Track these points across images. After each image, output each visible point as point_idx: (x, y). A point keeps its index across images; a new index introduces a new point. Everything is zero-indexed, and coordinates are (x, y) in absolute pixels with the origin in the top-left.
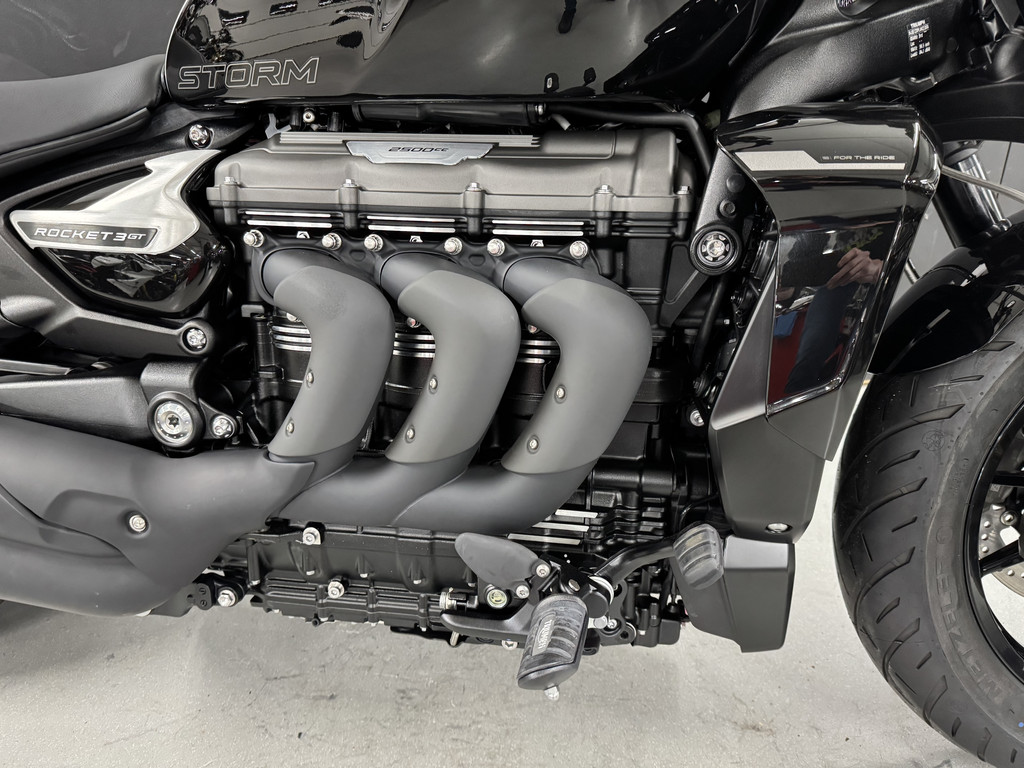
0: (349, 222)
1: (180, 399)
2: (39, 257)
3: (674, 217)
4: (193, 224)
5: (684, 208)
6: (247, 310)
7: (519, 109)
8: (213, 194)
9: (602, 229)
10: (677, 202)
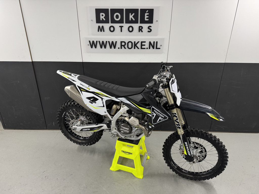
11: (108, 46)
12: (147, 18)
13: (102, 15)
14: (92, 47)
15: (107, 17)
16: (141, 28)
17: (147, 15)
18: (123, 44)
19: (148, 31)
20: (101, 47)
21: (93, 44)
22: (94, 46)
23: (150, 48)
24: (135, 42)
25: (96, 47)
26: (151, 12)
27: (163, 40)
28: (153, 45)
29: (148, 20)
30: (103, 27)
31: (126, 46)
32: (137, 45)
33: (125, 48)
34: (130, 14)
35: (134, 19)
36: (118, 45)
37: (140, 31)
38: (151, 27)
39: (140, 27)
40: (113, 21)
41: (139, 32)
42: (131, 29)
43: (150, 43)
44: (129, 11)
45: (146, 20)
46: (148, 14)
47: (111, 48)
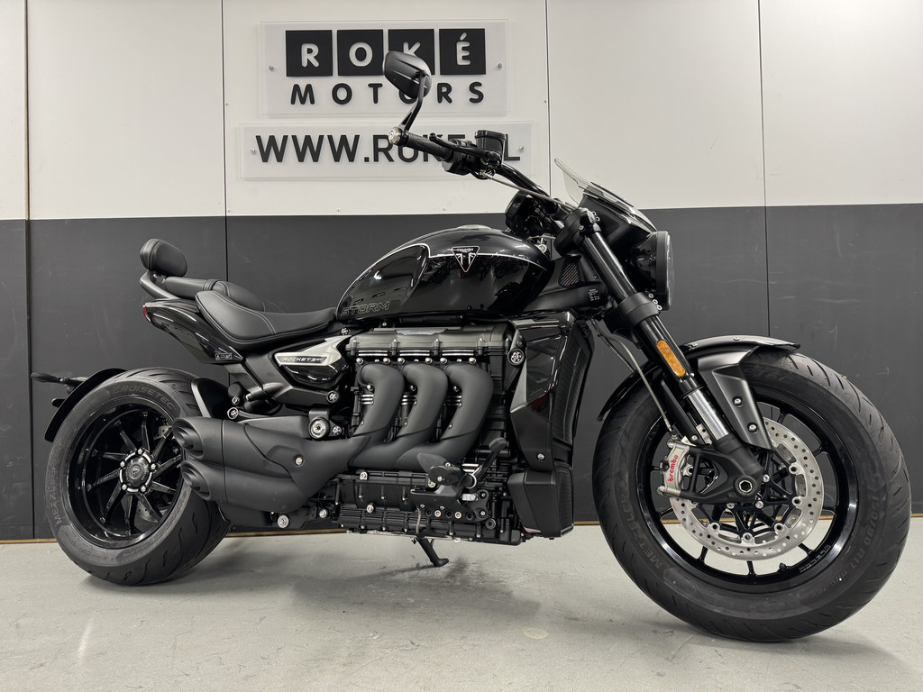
0: (393, 353)
1: (323, 419)
2: (282, 369)
3: (504, 347)
4: (339, 356)
5: (507, 345)
6: (352, 389)
7: (454, 317)
8: (348, 346)
9: (480, 352)
10: (504, 343)
11: (326, 151)
12: (464, 58)
13: (310, 51)
14: (265, 158)
15: (324, 57)
16: (444, 90)
17: (464, 49)
18: (383, 144)
19: (472, 100)
20: (301, 158)
21: (270, 149)
22: (272, 155)
25: (280, 158)
26: (476, 38)
27: (526, 128)
29: (467, 63)
30: (309, 88)
31: (394, 152)
33: (391, 160)
34: (406, 46)
36: (365, 149)
37: (444, 99)
38: (479, 84)
39: (440, 86)
40: (347, 69)
41: (440, 101)
44: (401, 37)
45: (460, 62)
46: (467, 45)
47: (337, 158)
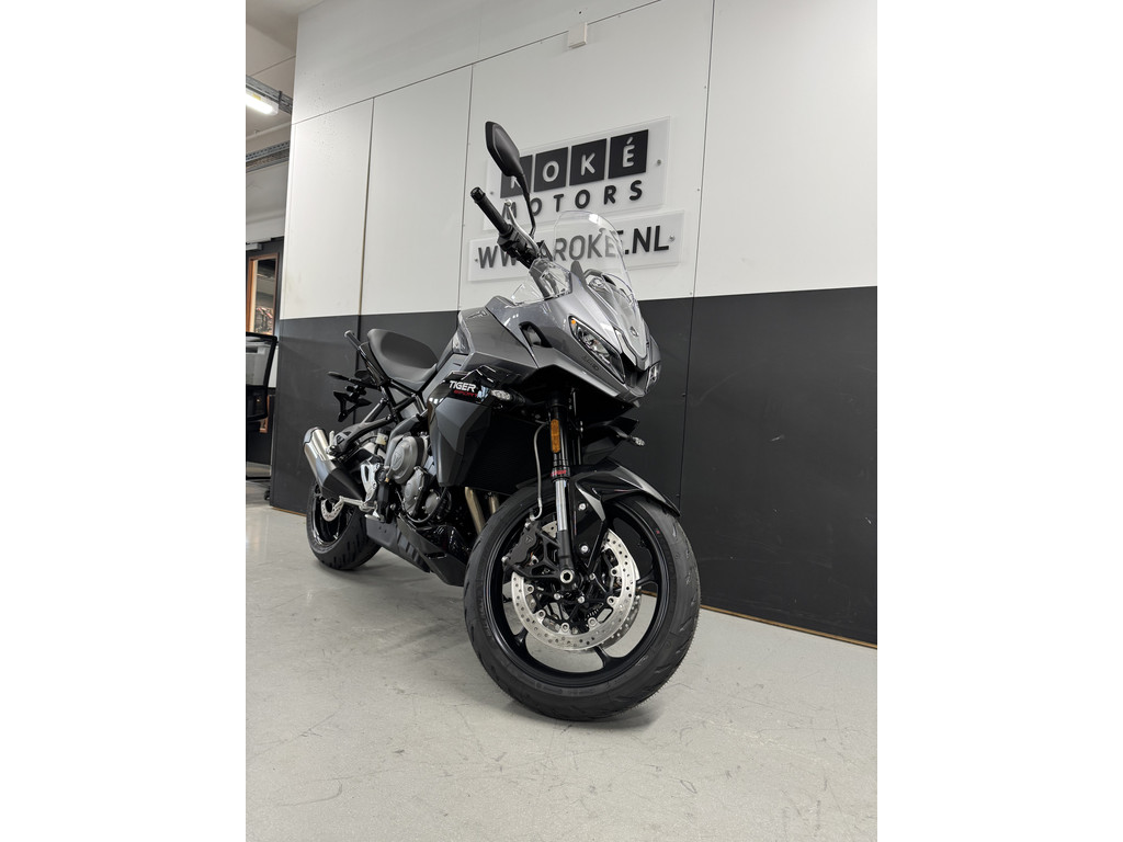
12: (629, 160)
14: (483, 266)
16: (610, 192)
17: (629, 152)
18: (560, 246)
19: (632, 198)
20: (504, 264)
21: (486, 258)
22: (487, 262)
23: (634, 251)
24: (590, 237)
25: (491, 266)
26: (641, 139)
27: (678, 218)
28: (647, 241)
30: (514, 204)
31: (567, 254)
32: (597, 246)
33: (564, 259)
34: (584, 158)
35: (592, 170)
37: (609, 200)
38: (639, 182)
39: (607, 188)
40: (542, 186)
41: (605, 203)
42: (583, 200)
43: (637, 232)
44: (581, 150)
45: (626, 164)
46: (632, 147)
